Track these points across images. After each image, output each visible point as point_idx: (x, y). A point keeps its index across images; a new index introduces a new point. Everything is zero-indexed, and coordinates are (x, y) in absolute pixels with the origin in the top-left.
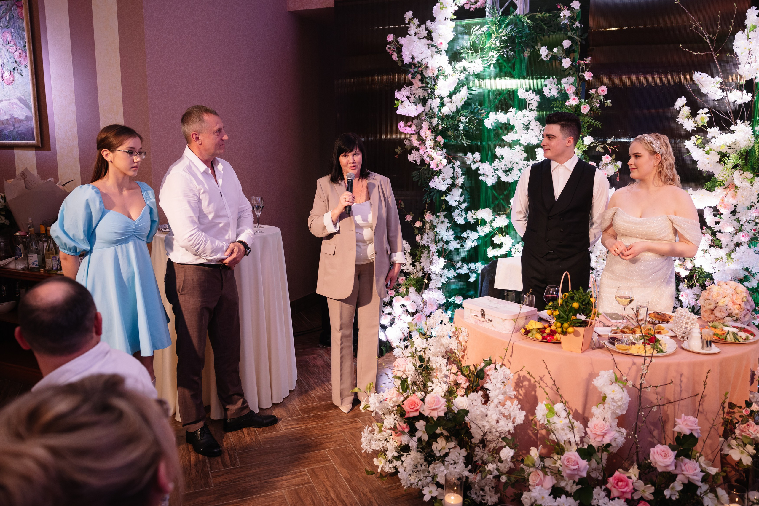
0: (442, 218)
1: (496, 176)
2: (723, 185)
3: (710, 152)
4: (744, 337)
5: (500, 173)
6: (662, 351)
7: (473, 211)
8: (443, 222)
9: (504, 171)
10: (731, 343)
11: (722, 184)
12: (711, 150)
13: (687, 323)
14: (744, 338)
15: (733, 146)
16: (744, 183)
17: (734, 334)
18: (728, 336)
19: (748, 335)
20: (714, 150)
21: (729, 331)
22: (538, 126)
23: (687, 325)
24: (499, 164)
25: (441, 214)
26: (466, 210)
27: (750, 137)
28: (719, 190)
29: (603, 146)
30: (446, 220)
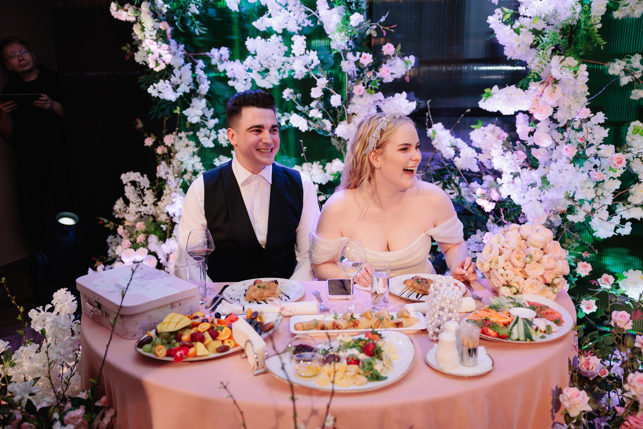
0: (185, 141)
1: (250, 80)
2: (538, 79)
3: (521, 29)
4: (543, 328)
5: (254, 75)
6: (377, 377)
7: (224, 130)
8: (187, 146)
9: (259, 72)
10: (517, 345)
11: (536, 77)
12: (522, 27)
13: (442, 309)
14: (543, 330)
15: (552, 21)
16: (564, 74)
17: (528, 322)
18: (515, 330)
19: (550, 323)
20: (526, 27)
21: (518, 318)
22: (298, 5)
23: (441, 313)
24: (252, 62)
25: (183, 134)
26: (217, 128)
27: (574, 3)
28: (534, 86)
29: (375, 27)
30: (192, 143)
